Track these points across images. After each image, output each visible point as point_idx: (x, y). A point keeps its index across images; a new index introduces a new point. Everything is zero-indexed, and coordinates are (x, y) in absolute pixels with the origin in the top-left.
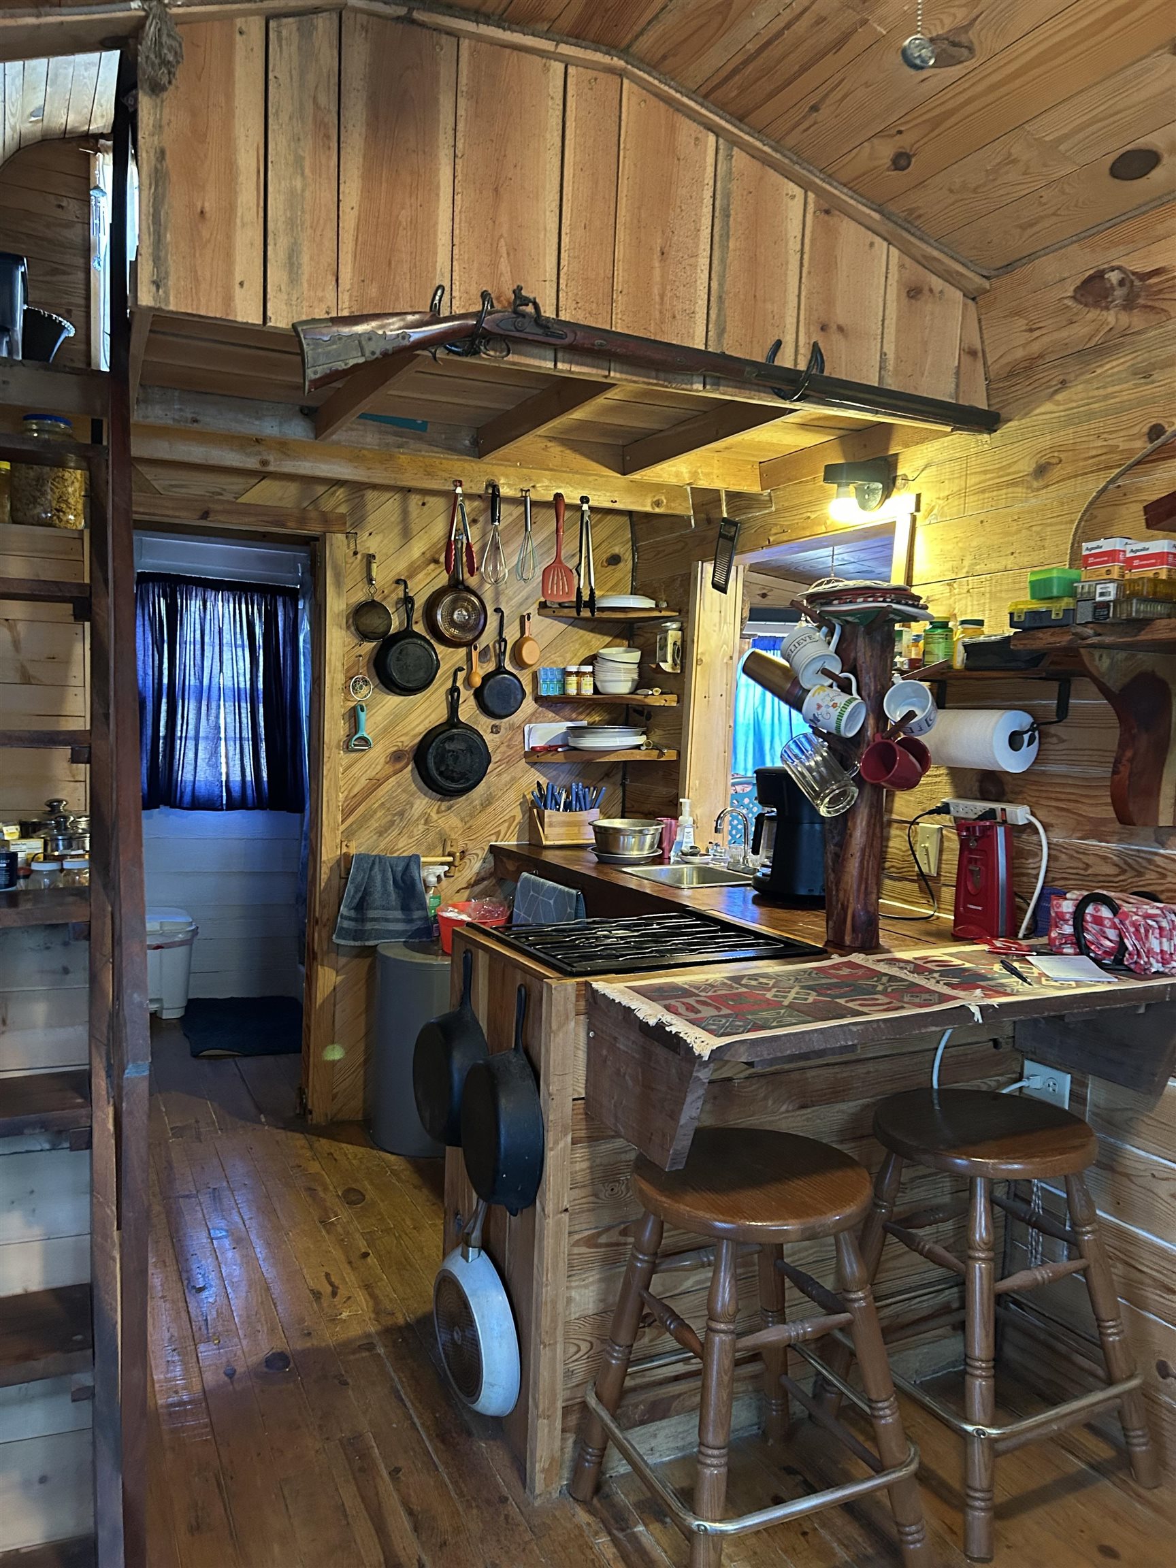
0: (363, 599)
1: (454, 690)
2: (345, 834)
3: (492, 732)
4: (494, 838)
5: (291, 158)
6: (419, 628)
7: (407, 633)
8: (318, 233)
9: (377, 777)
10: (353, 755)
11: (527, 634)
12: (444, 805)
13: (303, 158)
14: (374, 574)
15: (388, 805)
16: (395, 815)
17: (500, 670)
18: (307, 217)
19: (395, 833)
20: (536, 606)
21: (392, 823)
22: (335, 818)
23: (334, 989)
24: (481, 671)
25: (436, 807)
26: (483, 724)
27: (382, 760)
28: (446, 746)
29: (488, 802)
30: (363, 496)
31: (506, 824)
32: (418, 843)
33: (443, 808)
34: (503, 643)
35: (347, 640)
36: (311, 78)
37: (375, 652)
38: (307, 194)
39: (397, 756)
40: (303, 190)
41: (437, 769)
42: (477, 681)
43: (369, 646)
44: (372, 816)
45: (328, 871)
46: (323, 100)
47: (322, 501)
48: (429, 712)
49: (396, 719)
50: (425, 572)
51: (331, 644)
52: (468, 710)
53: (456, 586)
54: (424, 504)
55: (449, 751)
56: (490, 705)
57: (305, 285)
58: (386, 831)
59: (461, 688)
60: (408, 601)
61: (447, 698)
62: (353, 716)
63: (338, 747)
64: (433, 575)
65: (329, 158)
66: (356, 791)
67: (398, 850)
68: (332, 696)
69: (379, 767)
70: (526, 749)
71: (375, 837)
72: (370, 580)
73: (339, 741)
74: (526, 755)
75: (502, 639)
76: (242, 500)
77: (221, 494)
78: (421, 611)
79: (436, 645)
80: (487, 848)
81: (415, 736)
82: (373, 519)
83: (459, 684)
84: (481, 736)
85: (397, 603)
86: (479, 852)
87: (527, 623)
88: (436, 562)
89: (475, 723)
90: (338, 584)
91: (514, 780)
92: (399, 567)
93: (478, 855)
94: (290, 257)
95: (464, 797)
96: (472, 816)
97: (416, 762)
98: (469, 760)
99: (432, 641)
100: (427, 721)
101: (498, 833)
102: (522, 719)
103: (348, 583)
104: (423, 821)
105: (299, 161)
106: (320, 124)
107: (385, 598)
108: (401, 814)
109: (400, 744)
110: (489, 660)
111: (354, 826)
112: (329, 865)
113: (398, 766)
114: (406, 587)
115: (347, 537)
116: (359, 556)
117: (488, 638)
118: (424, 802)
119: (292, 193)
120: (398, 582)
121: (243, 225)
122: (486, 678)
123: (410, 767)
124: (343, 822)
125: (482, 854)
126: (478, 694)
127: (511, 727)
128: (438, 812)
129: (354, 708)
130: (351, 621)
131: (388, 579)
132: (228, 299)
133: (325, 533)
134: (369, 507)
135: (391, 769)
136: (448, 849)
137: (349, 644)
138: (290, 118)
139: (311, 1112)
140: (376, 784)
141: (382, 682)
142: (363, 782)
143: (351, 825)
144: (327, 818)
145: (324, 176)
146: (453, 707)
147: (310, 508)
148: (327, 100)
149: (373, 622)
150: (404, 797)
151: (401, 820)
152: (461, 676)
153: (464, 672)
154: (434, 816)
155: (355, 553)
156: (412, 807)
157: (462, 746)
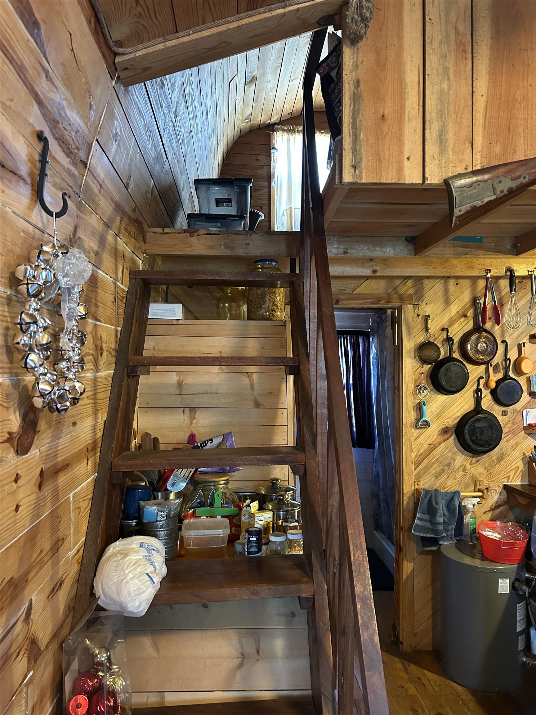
0: (423, 341)
1: (478, 390)
2: (416, 477)
3: (502, 415)
4: (506, 480)
5: (440, 70)
6: (456, 355)
7: (449, 359)
8: (459, 116)
9: (434, 443)
10: (419, 430)
11: (523, 355)
12: (474, 460)
13: (448, 68)
14: (429, 326)
15: (440, 460)
16: (444, 466)
17: (506, 377)
18: (452, 106)
19: (445, 476)
20: (528, 337)
21: (443, 471)
22: (410, 468)
23: (413, 569)
24: (495, 378)
25: (469, 461)
26: (497, 410)
27: (436, 433)
28: (476, 425)
29: (501, 458)
30: (422, 283)
31: (514, 471)
32: (459, 483)
33: (474, 461)
34: (508, 362)
35: (414, 365)
36: (453, 16)
37: (431, 370)
38: (452, 92)
39: (445, 431)
40: (449, 89)
41: (470, 439)
42: (493, 385)
43: (427, 367)
44: (431, 466)
45: (407, 500)
46: (461, 28)
47: (399, 288)
48: (464, 403)
49: (444, 409)
50: (459, 322)
51: (406, 367)
52: (487, 402)
53: (478, 329)
54: (457, 284)
55: (478, 428)
56: (501, 399)
57: (451, 153)
58: (440, 475)
59: (483, 389)
60: (449, 340)
61: (474, 395)
62: (419, 408)
63: (411, 426)
64: (464, 324)
65: (466, 65)
66: (421, 451)
67: (447, 487)
68: (407, 397)
69: (435, 438)
70: (525, 425)
71: (433, 479)
72: (427, 330)
73: (411, 423)
74: (525, 428)
75: (507, 359)
76: (356, 292)
77: (345, 290)
78: (457, 345)
79: (466, 364)
80: (502, 486)
81: (455, 419)
82: (428, 295)
83: (481, 386)
84: (496, 418)
85: (443, 341)
86: (496, 488)
87: (523, 348)
88: (465, 316)
89: (492, 410)
90: (409, 333)
91: (517, 444)
92: (444, 321)
93: (496, 491)
94: (440, 136)
95: (486, 455)
96: (492, 466)
97: (456, 434)
98: (490, 433)
99: (464, 362)
100: (462, 409)
101: (508, 477)
102: (521, 407)
103: (415, 332)
104: (461, 470)
105: (446, 70)
106: (460, 44)
107: (435, 339)
108: (449, 465)
109: (446, 424)
110: (499, 372)
111: (421, 472)
112: (408, 496)
113: (446, 437)
114: (448, 332)
115: (413, 307)
116: (420, 317)
117: (498, 358)
118: (462, 458)
119: (442, 92)
120: (443, 329)
121: (410, 119)
122: (498, 382)
123: (453, 437)
124: (415, 470)
125: (499, 490)
126: (493, 393)
127: (514, 411)
128: (471, 464)
129: (419, 404)
130: (416, 354)
131: (437, 328)
132: (400, 169)
133: (401, 306)
134: (426, 289)
135: (442, 439)
136: (478, 487)
137: (416, 366)
138: (440, 44)
139: (402, 643)
140: (433, 447)
141: (435, 387)
142: (425, 446)
143: (419, 472)
144: (406, 468)
145: (462, 78)
146: (478, 401)
147: (393, 293)
148: (464, 28)
149: (429, 353)
150: (450, 455)
151: (449, 469)
152: (482, 381)
153: (484, 380)
154: (468, 466)
155: (418, 315)
156: (455, 461)
157: (486, 425)
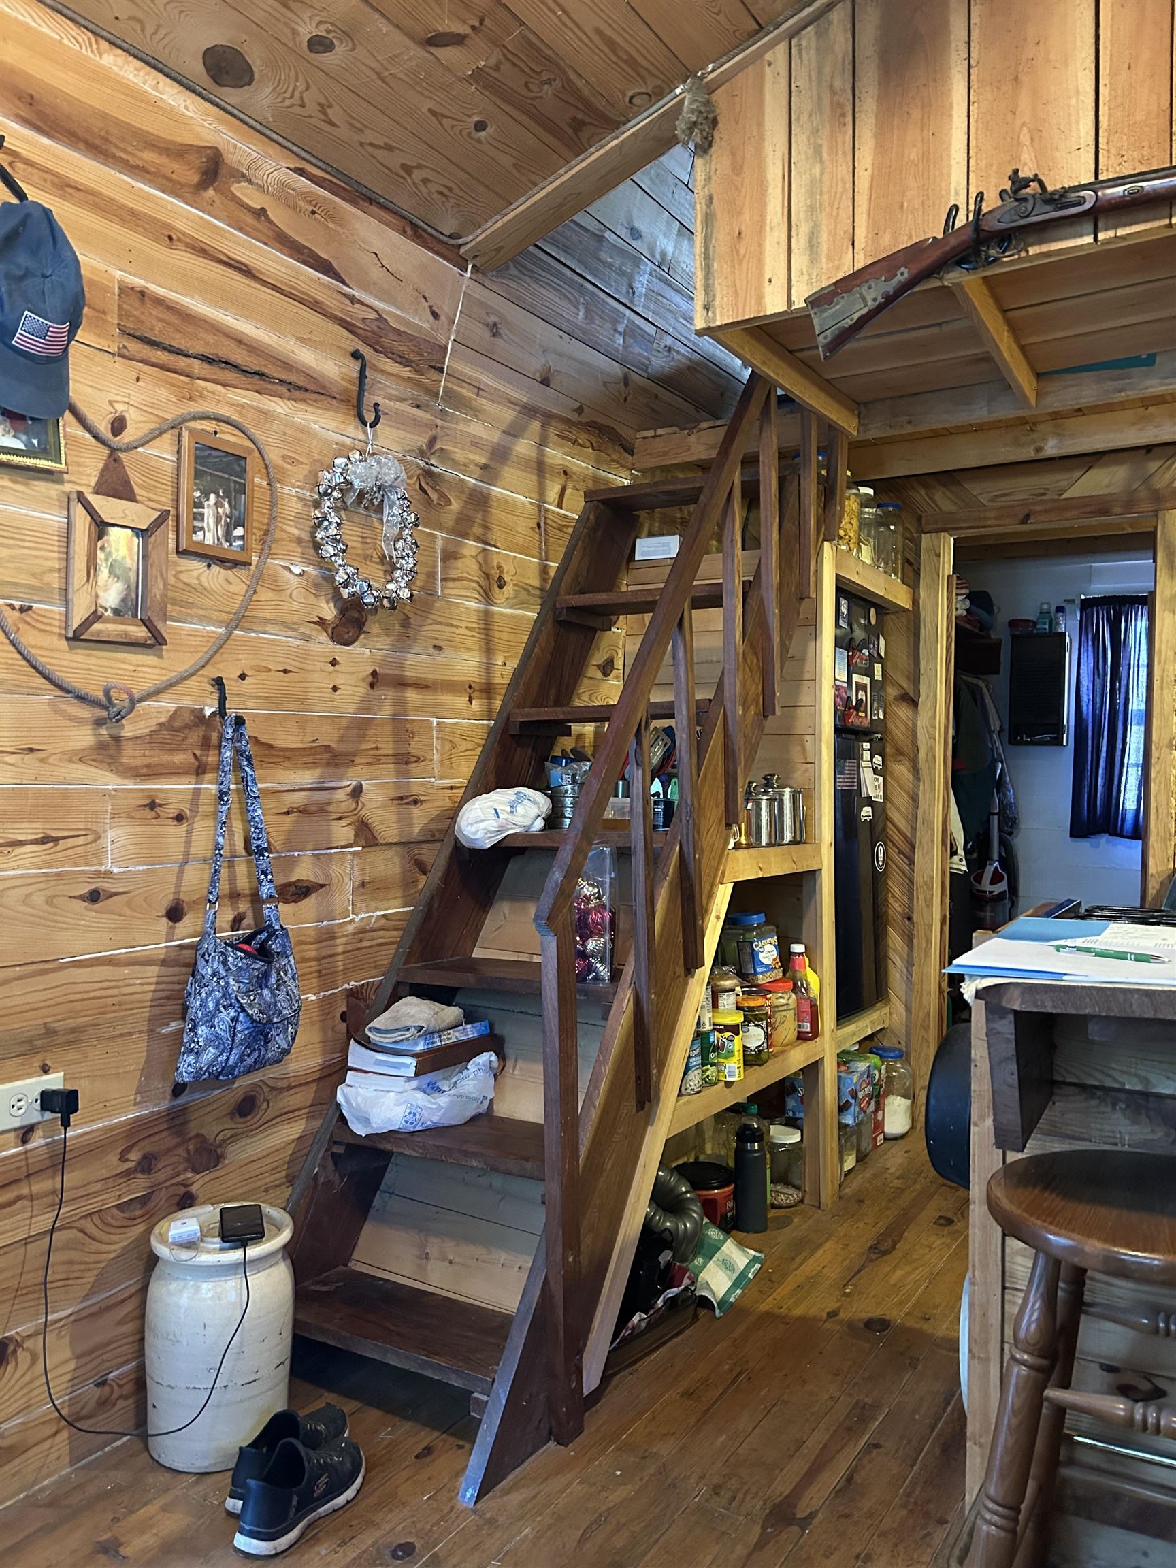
5: (810, 152)
8: (836, 206)
13: (820, 146)
18: (825, 196)
22: (1166, 826)
36: (827, 70)
38: (826, 177)
40: (822, 174)
46: (838, 84)
47: (1154, 479)
57: (824, 260)
65: (845, 133)
68: (1162, 688)
76: (1064, 496)
77: (1044, 494)
94: (810, 241)
105: (817, 150)
106: (837, 106)
119: (813, 182)
121: (772, 229)
132: (760, 298)
133: (1156, 512)
138: (810, 115)
144: (1156, 826)
145: (840, 152)
147: (1142, 488)
148: (842, 83)
